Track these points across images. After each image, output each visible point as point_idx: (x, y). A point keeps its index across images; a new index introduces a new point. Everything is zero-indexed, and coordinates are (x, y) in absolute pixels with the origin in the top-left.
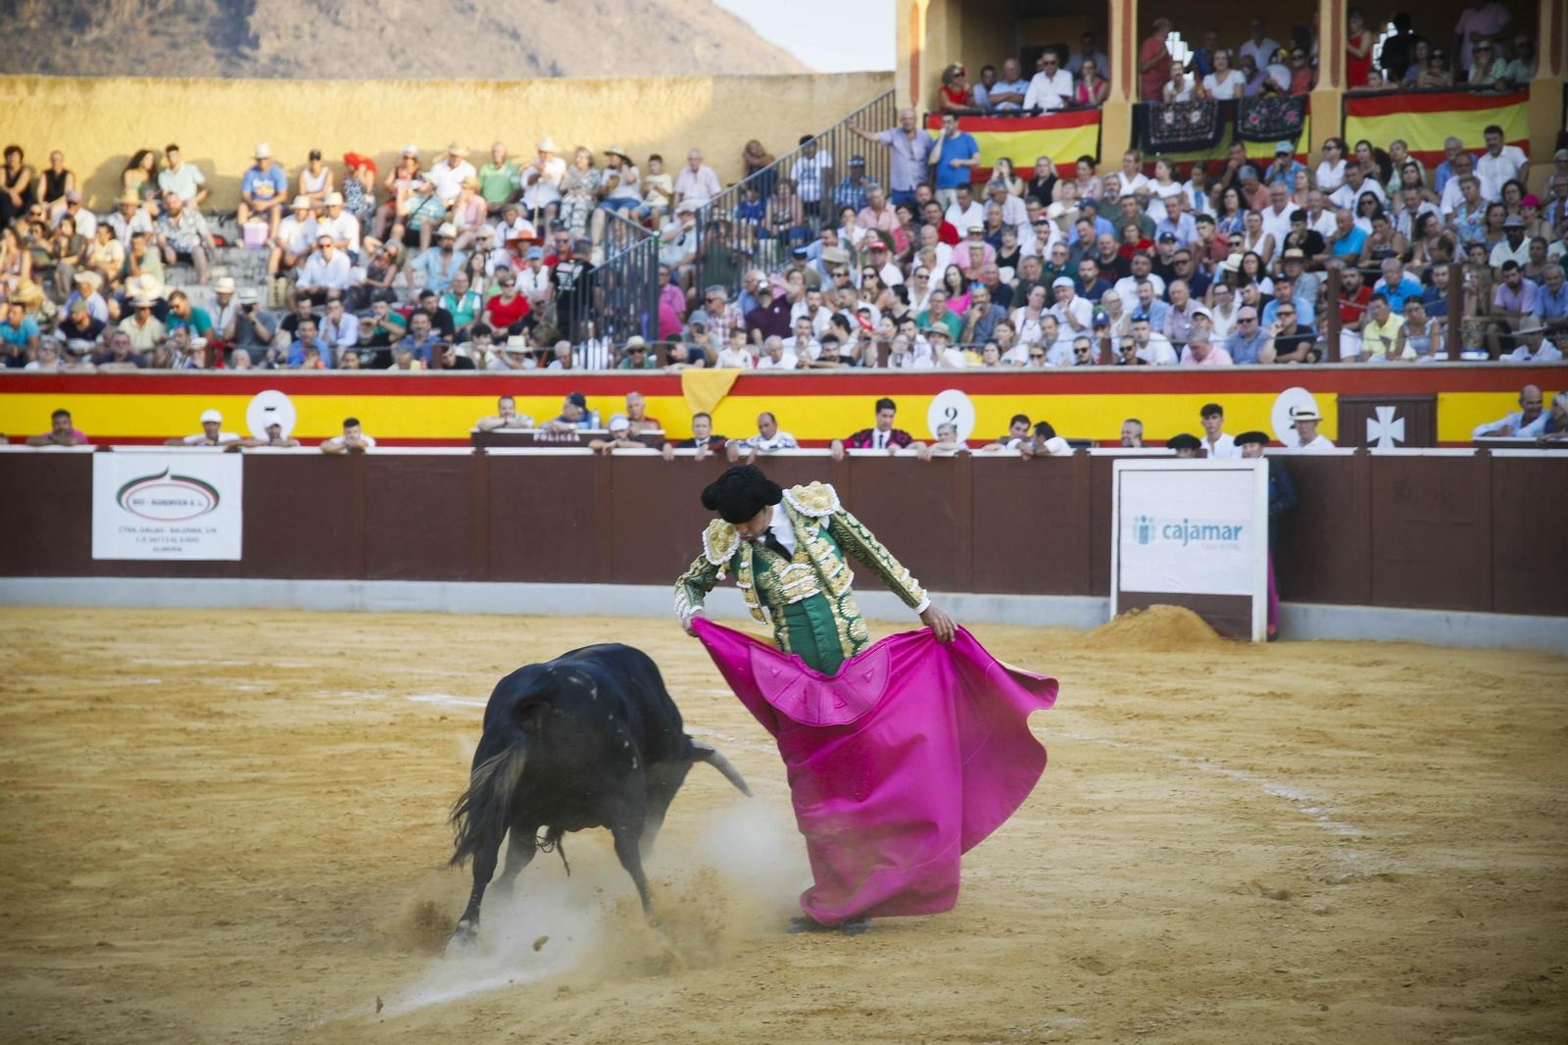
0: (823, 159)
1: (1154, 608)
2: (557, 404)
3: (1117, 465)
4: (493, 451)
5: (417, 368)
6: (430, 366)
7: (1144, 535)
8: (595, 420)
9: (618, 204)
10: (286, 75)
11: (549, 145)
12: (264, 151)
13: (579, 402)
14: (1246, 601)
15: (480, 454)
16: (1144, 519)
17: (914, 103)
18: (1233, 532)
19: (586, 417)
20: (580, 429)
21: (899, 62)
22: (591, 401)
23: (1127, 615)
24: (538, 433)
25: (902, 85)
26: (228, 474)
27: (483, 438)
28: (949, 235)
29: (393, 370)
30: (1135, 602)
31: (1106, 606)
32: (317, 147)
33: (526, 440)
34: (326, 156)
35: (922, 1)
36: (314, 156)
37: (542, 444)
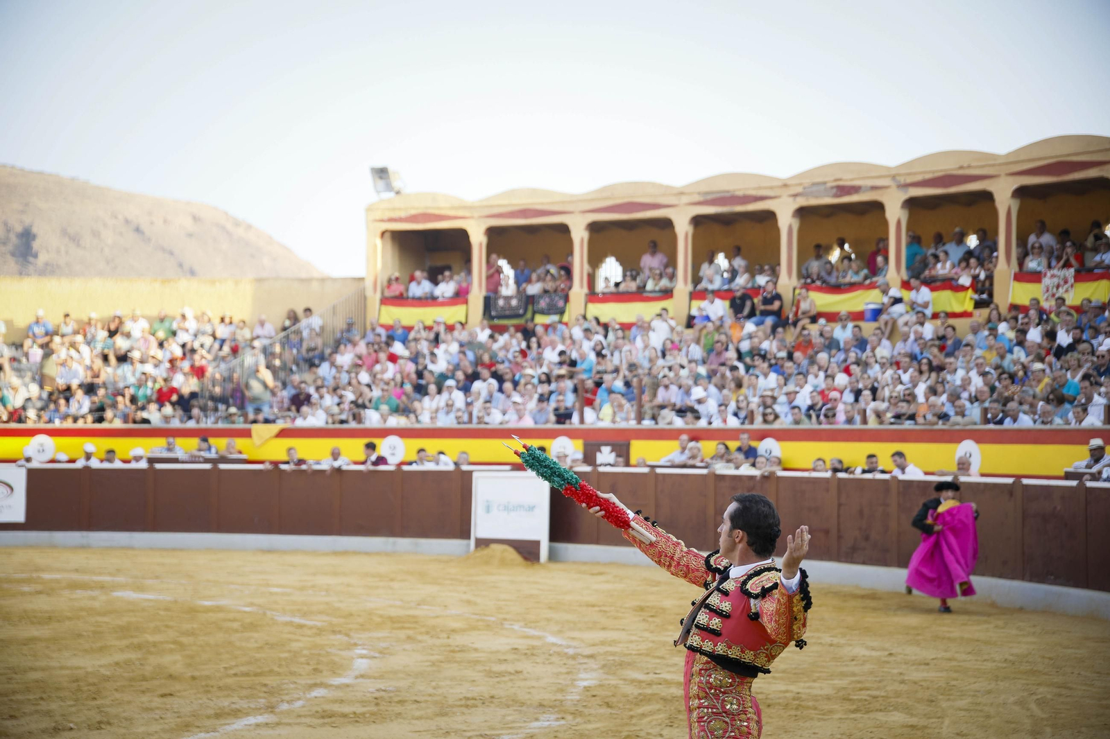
1: (493, 546)
2: (193, 443)
3: (475, 475)
4: (159, 466)
5: (118, 424)
6: (126, 423)
7: (488, 509)
8: (213, 450)
9: (223, 341)
10: (53, 274)
12: (41, 313)
13: (205, 440)
14: (537, 544)
15: (151, 469)
16: (487, 501)
17: (375, 293)
18: (532, 508)
19: (207, 449)
20: (204, 455)
21: (368, 274)
22: (212, 441)
23: (479, 549)
24: (181, 457)
25: (369, 284)
26: (18, 478)
27: (151, 461)
28: (393, 358)
29: (105, 425)
30: (483, 543)
31: (469, 545)
32: (68, 311)
33: (176, 461)
34: (73, 316)
35: (379, 242)
36: (67, 315)
37: (183, 462)
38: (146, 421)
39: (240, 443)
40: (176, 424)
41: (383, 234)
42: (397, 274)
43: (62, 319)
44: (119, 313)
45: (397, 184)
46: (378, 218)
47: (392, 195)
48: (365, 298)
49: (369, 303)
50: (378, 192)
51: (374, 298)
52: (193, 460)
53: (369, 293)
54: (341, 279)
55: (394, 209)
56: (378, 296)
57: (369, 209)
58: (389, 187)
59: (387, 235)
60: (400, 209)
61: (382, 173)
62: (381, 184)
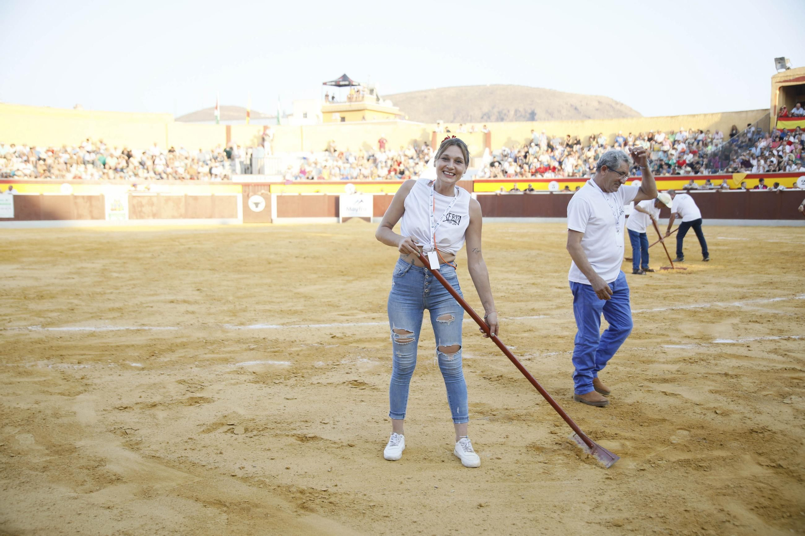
0: (753, 129)
2: (704, 182)
5: (667, 175)
6: (672, 174)
8: (713, 185)
9: (699, 141)
10: (623, 117)
11: (682, 129)
13: (709, 181)
17: (775, 115)
19: (711, 184)
20: (708, 187)
21: (771, 107)
22: (712, 181)
24: (698, 188)
25: (772, 112)
28: (790, 143)
29: (662, 175)
32: (630, 132)
33: (696, 189)
34: (632, 134)
35: (778, 92)
36: (630, 133)
37: (699, 190)
38: (679, 174)
39: (729, 181)
40: (692, 174)
41: (780, 88)
42: (785, 106)
43: (628, 134)
44: (652, 131)
45: (788, 65)
46: (778, 81)
47: (784, 70)
48: (770, 118)
49: (771, 120)
50: (777, 69)
51: (774, 118)
52: (704, 188)
53: (772, 115)
54: (757, 110)
55: (787, 76)
56: (776, 117)
57: (773, 77)
58: (783, 66)
59: (781, 89)
60: (790, 76)
61: (781, 61)
62: (779, 65)
